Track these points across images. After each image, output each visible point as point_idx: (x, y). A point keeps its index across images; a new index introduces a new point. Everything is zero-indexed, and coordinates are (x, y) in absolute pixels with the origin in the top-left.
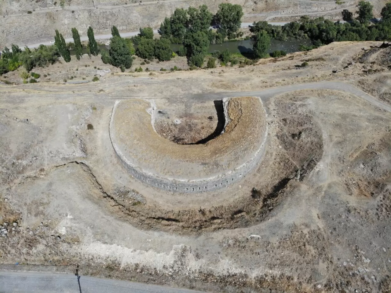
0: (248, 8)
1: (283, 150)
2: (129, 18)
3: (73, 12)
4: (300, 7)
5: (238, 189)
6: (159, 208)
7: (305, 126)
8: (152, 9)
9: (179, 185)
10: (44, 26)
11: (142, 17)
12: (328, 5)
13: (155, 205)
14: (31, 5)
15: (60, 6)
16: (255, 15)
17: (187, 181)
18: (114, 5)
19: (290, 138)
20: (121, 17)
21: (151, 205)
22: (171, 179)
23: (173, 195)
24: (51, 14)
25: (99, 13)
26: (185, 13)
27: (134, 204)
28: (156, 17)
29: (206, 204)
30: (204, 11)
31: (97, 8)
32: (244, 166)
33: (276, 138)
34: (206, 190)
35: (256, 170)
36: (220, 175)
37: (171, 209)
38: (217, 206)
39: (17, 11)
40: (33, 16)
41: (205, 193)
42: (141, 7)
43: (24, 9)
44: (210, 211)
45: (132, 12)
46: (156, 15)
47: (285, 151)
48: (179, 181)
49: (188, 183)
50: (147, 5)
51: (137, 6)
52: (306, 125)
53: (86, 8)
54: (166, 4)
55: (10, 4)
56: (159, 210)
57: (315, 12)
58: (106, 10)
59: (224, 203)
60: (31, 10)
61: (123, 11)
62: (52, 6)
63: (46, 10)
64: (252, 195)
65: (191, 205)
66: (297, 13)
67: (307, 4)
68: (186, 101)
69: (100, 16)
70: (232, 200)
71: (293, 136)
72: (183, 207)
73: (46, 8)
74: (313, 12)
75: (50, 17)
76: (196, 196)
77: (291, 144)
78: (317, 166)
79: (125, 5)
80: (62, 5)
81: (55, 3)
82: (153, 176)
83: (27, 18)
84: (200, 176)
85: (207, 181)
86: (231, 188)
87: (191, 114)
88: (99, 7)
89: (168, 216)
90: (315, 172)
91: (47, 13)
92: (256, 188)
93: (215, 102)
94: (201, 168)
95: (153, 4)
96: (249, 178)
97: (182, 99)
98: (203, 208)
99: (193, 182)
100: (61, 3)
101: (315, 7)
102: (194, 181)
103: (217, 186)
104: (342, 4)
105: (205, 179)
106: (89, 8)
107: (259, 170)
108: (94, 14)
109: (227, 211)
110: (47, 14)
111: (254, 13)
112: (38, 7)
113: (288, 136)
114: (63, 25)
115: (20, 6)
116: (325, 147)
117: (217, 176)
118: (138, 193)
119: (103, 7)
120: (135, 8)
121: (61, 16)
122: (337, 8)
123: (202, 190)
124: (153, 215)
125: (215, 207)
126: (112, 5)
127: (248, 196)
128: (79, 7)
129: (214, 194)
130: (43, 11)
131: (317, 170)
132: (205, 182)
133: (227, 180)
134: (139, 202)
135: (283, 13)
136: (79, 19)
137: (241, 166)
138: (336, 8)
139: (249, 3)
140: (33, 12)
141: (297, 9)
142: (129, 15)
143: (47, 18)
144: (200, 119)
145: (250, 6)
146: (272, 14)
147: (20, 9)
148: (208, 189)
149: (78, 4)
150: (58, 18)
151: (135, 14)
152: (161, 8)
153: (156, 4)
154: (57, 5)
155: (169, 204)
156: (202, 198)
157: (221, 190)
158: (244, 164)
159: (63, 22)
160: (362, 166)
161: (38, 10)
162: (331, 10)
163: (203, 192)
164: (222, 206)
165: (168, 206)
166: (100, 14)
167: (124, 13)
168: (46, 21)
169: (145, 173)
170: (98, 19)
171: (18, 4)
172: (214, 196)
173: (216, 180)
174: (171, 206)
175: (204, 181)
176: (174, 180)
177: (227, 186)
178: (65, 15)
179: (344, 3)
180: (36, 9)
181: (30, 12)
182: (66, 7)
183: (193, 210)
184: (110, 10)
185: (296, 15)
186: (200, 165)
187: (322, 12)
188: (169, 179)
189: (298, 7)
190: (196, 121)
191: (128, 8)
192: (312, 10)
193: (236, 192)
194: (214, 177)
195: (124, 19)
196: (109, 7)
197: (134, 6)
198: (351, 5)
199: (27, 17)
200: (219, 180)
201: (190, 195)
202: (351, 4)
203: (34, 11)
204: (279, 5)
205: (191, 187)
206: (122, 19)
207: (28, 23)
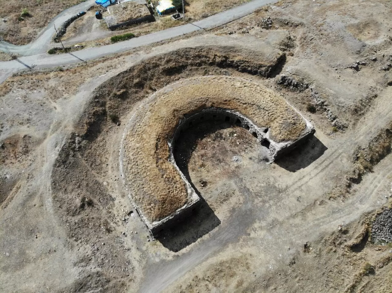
1: (100, 180)
7: (77, 219)
19: (95, 201)
33: (114, 196)
47: (98, 179)
52: (76, 221)
68: (256, 201)
71: (90, 203)
77: (93, 192)
78: (58, 153)
87: (230, 178)
90: (59, 145)
93: (219, 222)
97: (264, 201)
113: (99, 204)
116: (49, 184)
131: (58, 148)
144: (216, 177)
160: (8, 176)
190: (218, 171)
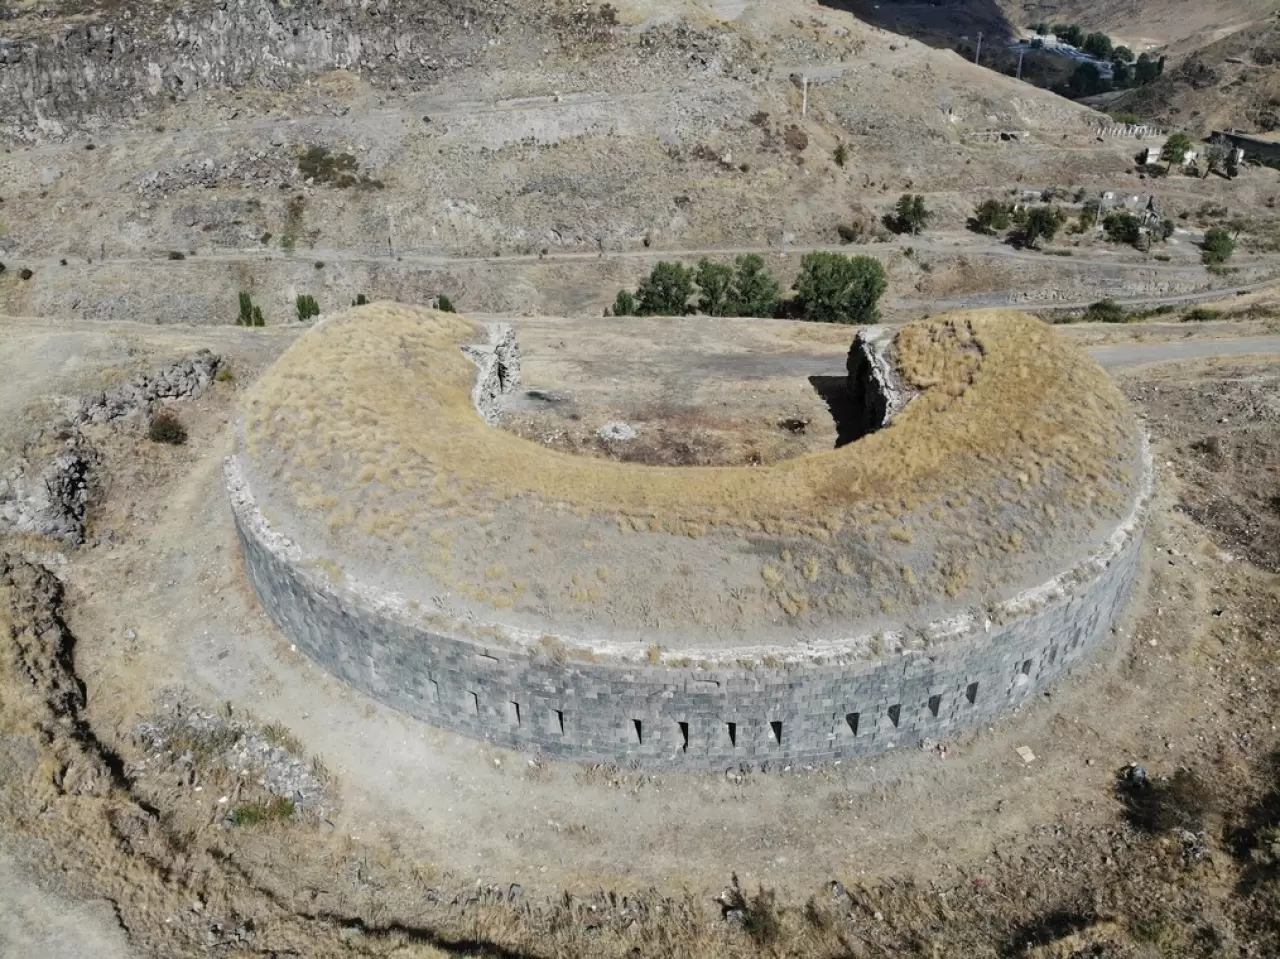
0: (901, 281)
2: (501, 297)
3: (319, 266)
4: (1082, 280)
5: (1013, 768)
6: (419, 864)
8: (578, 273)
9: (579, 691)
10: (217, 300)
11: (543, 296)
12: (1180, 274)
13: (392, 838)
14: (187, 236)
15: (279, 248)
16: (927, 303)
17: (642, 654)
18: (457, 254)
20: (476, 292)
21: (368, 835)
22: (524, 635)
23: (533, 774)
24: (247, 266)
25: (403, 272)
26: (688, 276)
27: (245, 816)
28: (589, 297)
29: (781, 860)
30: (752, 273)
31: (399, 259)
32: (1052, 598)
33: (1184, 518)
34: (776, 754)
35: (1114, 664)
36: (888, 636)
37: (501, 879)
38: (870, 880)
39: (138, 249)
40: (184, 268)
41: (768, 779)
42: (546, 266)
43: (162, 247)
44: (813, 916)
45: (514, 280)
46: (591, 292)
48: (586, 654)
49: (649, 671)
50: (564, 260)
51: (532, 263)
53: (366, 258)
54: (626, 262)
55: (120, 228)
56: (415, 873)
57: (1138, 296)
58: (428, 266)
59: (922, 863)
60: (184, 251)
61: (484, 274)
62: (253, 245)
63: (234, 254)
64: (1124, 815)
65: (661, 862)
66: (1074, 301)
67: (1108, 273)
68: (669, 371)
69: (406, 284)
70: (979, 842)
72: (597, 869)
73: (233, 250)
74: (1129, 298)
75: (243, 275)
76: (706, 799)
79: (493, 259)
80: (287, 244)
81: (266, 239)
82: (406, 613)
83: (164, 273)
84: (738, 630)
85: (788, 667)
86: (962, 763)
87: (694, 411)
88: (407, 257)
89: (469, 926)
91: (236, 263)
92: (1145, 770)
93: (813, 379)
94: (747, 570)
95: (584, 260)
96: (1082, 709)
97: (650, 364)
98: (750, 887)
99: (685, 663)
100: (284, 238)
101: (1137, 282)
102: (695, 655)
103: (863, 731)
104: (1231, 275)
105: (773, 650)
106: (373, 260)
107: (1133, 665)
108: (389, 275)
109: (951, 915)
110: (231, 266)
111: (920, 298)
112: (210, 244)
114: (278, 301)
115: (150, 237)
117: (865, 638)
118: (293, 748)
119: (421, 258)
120: (523, 266)
121: (279, 276)
122: (1214, 287)
123: (752, 750)
124: (358, 901)
125: (848, 880)
126: (451, 256)
127: (1101, 817)
128: (340, 253)
129: (839, 788)
130: (221, 258)
132: (775, 678)
133: (936, 691)
134: (284, 808)
135: (1023, 299)
136: (335, 288)
137: (1035, 594)
138: (1209, 287)
139: (904, 268)
140: (189, 258)
141: (1073, 286)
142: (501, 286)
143: (232, 278)
144: (736, 426)
145: (907, 276)
146: (986, 302)
147: (149, 245)
148: (795, 748)
149: (341, 246)
150: (265, 281)
151: (521, 286)
152: (610, 273)
153: (593, 260)
154: (271, 242)
155: (498, 841)
156: (744, 815)
157: (892, 768)
158: (1052, 585)
159: (281, 294)
161: (205, 253)
162: (1194, 292)
163: (756, 772)
164: (909, 885)
165: (488, 853)
166: (407, 278)
167: (486, 280)
168: (225, 287)
169: (357, 598)
170: (399, 292)
171: (145, 230)
172: (835, 803)
173: (860, 669)
174: (510, 851)
175: (769, 662)
176: (545, 641)
177: (930, 744)
178: (289, 273)
179: (1236, 270)
180: (200, 251)
181: (177, 256)
182: (301, 251)
183: (678, 895)
184: (441, 269)
185: (1073, 306)
186: (742, 550)
187: (1161, 296)
188: (514, 636)
189: (1076, 281)
190: (716, 433)
191: (500, 267)
192: (1125, 290)
193: (1005, 791)
194: (843, 645)
195: (484, 297)
196: (441, 260)
197: (523, 262)
198: (1259, 278)
199: (164, 269)
200: (879, 675)
201: (658, 784)
202: (1258, 275)
203: (193, 253)
204: (1009, 273)
205: (669, 708)
206: (475, 298)
207: (164, 287)
